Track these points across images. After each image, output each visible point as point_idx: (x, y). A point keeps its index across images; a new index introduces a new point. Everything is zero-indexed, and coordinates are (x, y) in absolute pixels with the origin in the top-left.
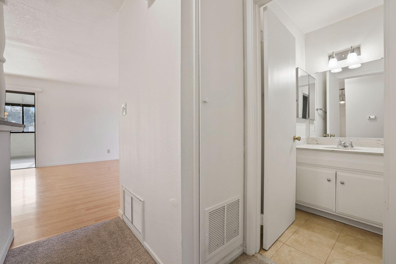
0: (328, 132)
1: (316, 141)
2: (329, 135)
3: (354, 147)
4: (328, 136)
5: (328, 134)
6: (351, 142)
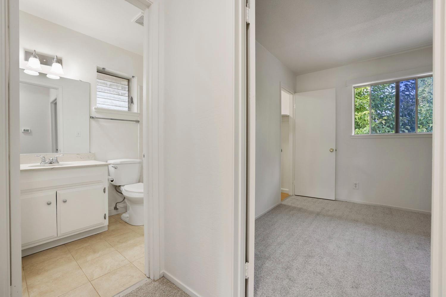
6: (57, 158)
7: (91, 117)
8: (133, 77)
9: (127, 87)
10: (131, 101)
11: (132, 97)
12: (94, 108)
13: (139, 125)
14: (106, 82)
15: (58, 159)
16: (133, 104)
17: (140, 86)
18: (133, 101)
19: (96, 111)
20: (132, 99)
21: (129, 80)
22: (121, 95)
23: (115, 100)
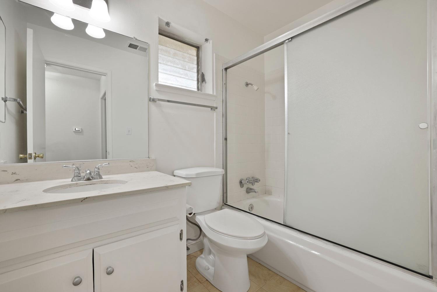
0: (30, 149)
1: (13, 174)
2: (33, 155)
3: (103, 177)
4: (30, 158)
5: (30, 154)
6: (99, 169)
7: (150, 100)
8: (207, 40)
9: (196, 58)
10: (201, 79)
11: (202, 73)
12: (154, 84)
13: (215, 113)
14: (169, 49)
15: (100, 171)
16: (206, 83)
17: (216, 54)
18: (204, 78)
19: (157, 89)
20: (203, 76)
21: (198, 48)
22: (188, 71)
23: (180, 77)
